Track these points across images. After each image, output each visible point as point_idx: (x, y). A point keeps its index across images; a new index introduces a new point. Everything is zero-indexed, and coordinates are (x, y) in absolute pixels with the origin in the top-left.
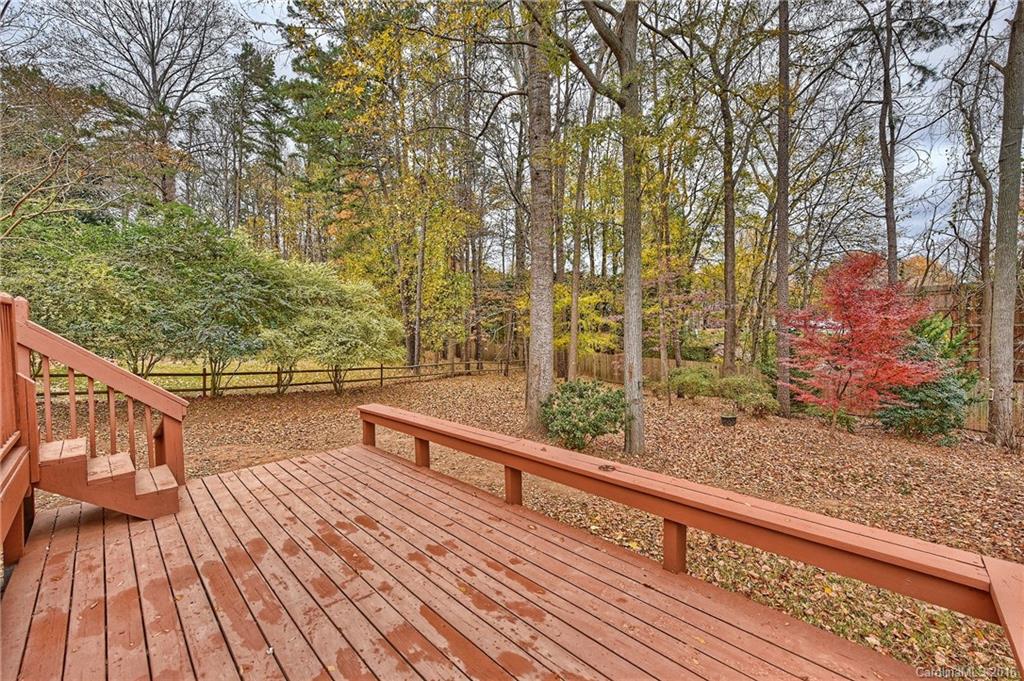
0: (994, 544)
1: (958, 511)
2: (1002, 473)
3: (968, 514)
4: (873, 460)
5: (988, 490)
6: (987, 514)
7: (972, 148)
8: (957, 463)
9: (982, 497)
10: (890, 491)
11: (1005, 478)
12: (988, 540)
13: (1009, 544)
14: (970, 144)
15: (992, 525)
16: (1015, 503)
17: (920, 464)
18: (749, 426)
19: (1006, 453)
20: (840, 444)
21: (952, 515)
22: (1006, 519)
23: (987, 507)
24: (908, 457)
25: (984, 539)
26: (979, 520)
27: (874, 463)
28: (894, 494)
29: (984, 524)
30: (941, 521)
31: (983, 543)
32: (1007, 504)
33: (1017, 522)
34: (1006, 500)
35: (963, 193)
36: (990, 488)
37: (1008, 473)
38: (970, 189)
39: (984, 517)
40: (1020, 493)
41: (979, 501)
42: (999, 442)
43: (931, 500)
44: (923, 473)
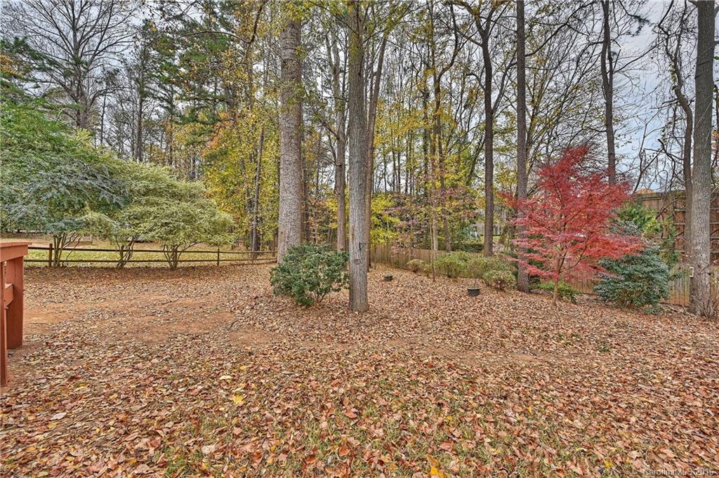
0: (683, 404)
1: (651, 368)
2: (698, 335)
3: (660, 372)
4: (584, 323)
5: (684, 350)
6: (680, 372)
7: (676, 84)
8: (659, 327)
9: (678, 355)
10: (590, 349)
11: (701, 339)
12: (677, 399)
13: (699, 404)
14: (675, 81)
15: (683, 384)
16: (710, 362)
17: (625, 326)
18: (489, 296)
19: (705, 321)
20: (560, 310)
21: (642, 372)
22: (699, 377)
23: (681, 365)
24: (615, 321)
25: (672, 398)
26: (669, 378)
27: (583, 325)
28: (592, 351)
29: (675, 382)
30: (630, 378)
31: (670, 403)
32: (701, 362)
33: (709, 381)
34: (701, 358)
35: (670, 119)
36: (685, 348)
37: (704, 335)
38: (675, 115)
39: (676, 375)
40: (714, 352)
41: (674, 360)
42: (699, 313)
43: (628, 358)
44: (626, 334)
